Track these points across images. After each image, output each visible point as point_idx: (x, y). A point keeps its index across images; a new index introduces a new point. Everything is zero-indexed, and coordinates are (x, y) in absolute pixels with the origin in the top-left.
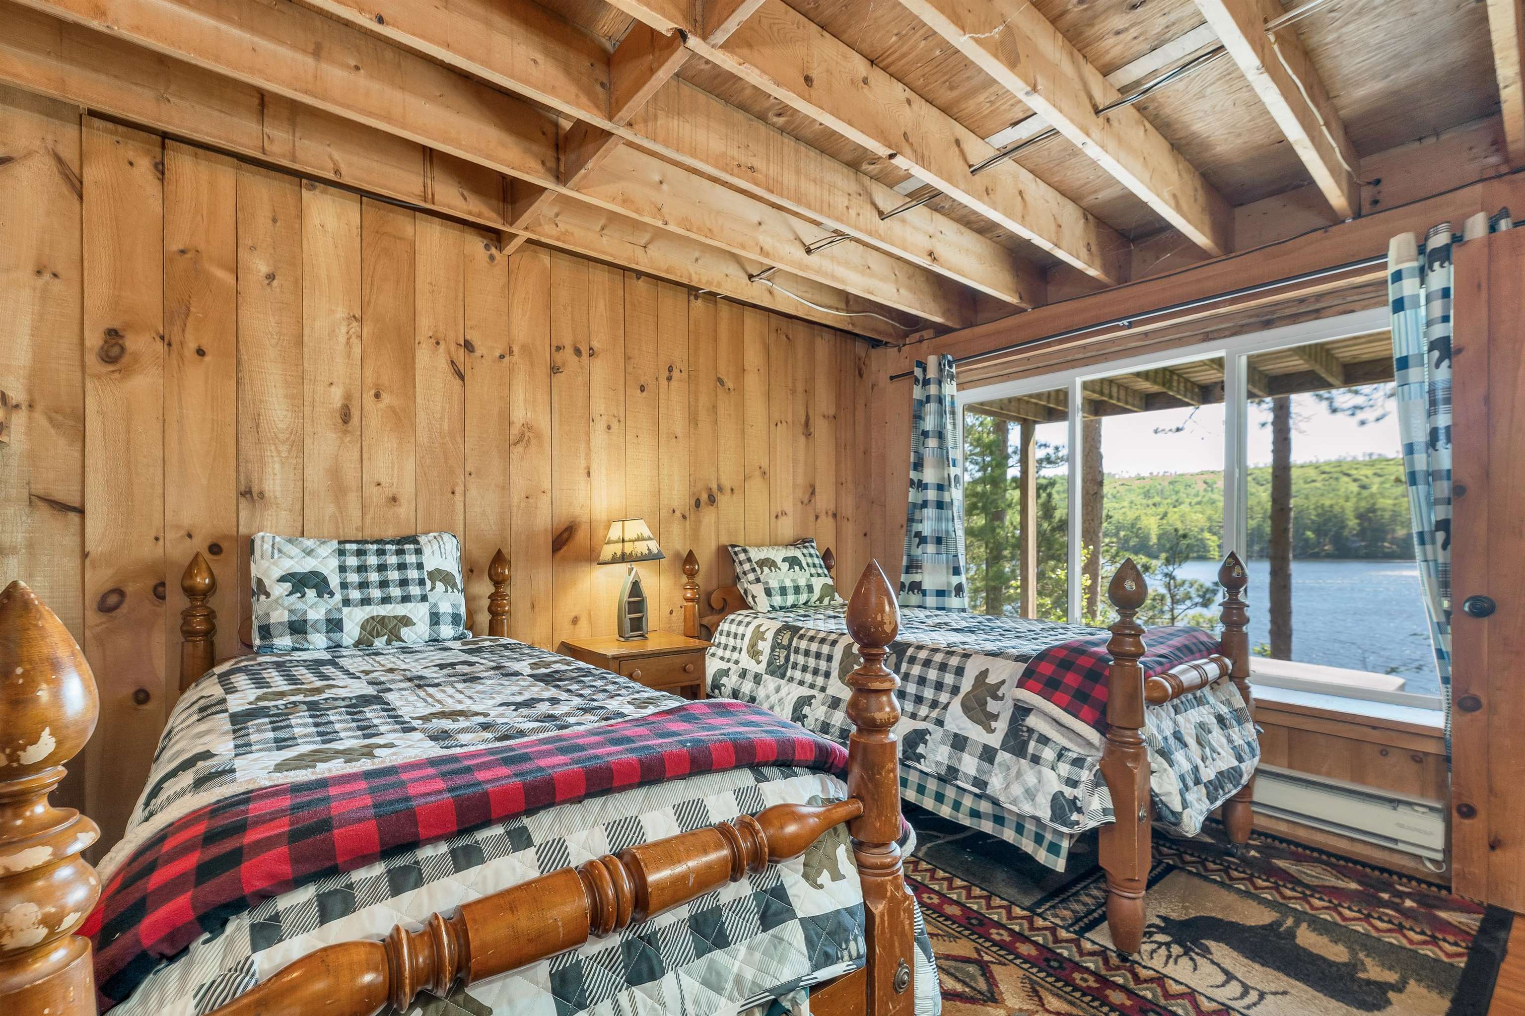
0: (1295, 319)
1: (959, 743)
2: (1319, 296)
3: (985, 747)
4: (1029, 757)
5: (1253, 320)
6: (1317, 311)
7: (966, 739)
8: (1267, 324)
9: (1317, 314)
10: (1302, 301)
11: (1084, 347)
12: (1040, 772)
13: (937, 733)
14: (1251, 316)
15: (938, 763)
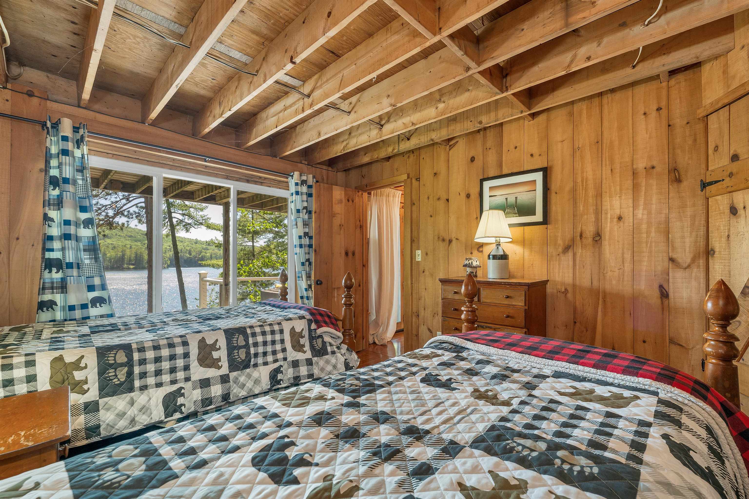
0: (256, 183)
1: (295, 364)
2: (265, 178)
3: (307, 360)
4: (330, 353)
5: (245, 178)
6: (261, 183)
7: (297, 361)
8: (248, 181)
9: (261, 184)
10: (260, 178)
11: (174, 160)
12: (336, 356)
13: (285, 365)
14: (243, 176)
15: (289, 379)
